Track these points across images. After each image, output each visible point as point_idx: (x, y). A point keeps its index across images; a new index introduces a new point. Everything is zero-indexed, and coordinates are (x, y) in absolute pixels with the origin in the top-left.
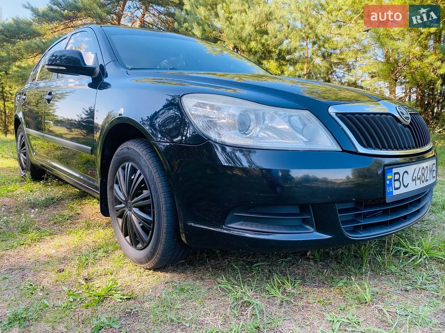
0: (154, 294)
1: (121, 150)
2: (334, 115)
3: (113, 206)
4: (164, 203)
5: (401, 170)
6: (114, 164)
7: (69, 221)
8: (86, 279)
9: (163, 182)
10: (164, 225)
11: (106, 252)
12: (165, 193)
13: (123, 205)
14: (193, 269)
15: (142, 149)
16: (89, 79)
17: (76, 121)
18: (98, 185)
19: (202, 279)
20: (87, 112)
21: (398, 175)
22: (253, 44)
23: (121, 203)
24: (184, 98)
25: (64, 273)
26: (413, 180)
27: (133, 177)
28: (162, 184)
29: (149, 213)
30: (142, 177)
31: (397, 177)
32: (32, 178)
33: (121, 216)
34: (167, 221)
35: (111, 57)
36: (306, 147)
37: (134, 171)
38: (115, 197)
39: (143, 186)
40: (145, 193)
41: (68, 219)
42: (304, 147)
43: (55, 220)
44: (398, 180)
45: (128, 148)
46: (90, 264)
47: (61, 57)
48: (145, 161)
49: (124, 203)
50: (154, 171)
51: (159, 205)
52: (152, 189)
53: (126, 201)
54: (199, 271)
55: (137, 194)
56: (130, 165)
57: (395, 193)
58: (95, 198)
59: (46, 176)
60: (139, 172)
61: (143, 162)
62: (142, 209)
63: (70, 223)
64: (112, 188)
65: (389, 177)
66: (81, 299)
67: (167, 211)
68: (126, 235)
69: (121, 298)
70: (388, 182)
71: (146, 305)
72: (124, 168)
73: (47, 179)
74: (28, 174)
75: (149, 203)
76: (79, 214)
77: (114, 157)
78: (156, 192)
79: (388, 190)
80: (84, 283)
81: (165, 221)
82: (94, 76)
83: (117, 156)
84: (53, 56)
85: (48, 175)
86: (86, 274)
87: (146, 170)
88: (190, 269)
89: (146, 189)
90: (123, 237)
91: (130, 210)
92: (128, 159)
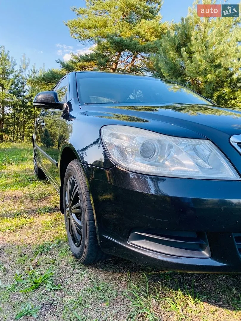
0: (76, 289)
1: (68, 167)
2: (235, 145)
3: (66, 208)
4: (87, 214)
6: (66, 176)
8: (35, 265)
9: (87, 197)
12: (89, 206)
14: (116, 269)
19: (119, 280)
22: (209, 76)
25: (24, 256)
30: (77, 190)
34: (89, 229)
36: (204, 176)
40: (78, 203)
41: (47, 211)
42: (201, 176)
43: (39, 212)
49: (69, 208)
54: (119, 271)
56: (72, 179)
60: (76, 185)
64: (65, 195)
66: (23, 283)
67: (89, 221)
69: (50, 288)
71: (66, 298)
75: (80, 212)
76: (56, 207)
80: (33, 268)
81: (88, 229)
82: (63, 110)
83: (67, 170)
86: (36, 261)
88: (114, 268)
91: (72, 214)
92: (72, 175)
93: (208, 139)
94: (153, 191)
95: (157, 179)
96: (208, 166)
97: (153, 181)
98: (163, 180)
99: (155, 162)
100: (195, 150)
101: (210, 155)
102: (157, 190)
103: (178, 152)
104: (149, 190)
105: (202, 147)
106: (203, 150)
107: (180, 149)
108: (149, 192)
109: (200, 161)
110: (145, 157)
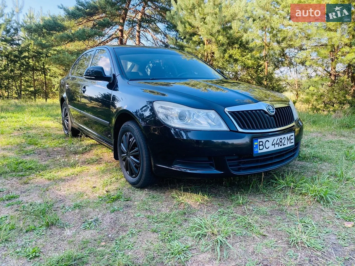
0: (139, 199)
1: (124, 126)
2: (227, 113)
3: (121, 155)
4: (145, 154)
5: (264, 140)
6: (121, 133)
7: (96, 162)
8: (107, 191)
10: (145, 165)
11: (117, 179)
13: (125, 155)
15: (135, 127)
16: (107, 83)
17: (94, 98)
18: (113, 143)
19: (164, 193)
20: (102, 95)
21: (262, 143)
23: (124, 154)
24: (154, 103)
25: (96, 188)
26: (272, 145)
27: (130, 140)
28: (144, 145)
29: (138, 159)
30: (135, 140)
31: (261, 143)
32: (73, 135)
33: (124, 160)
35: (120, 72)
37: (131, 137)
38: (122, 150)
39: (135, 145)
40: (136, 149)
41: (95, 161)
43: (89, 162)
44: (262, 145)
45: (128, 125)
46: (108, 185)
47: (92, 71)
48: (136, 133)
49: (126, 154)
50: (140, 138)
51: (142, 155)
52: (139, 147)
53: (127, 152)
55: (132, 149)
56: (129, 134)
57: (260, 151)
58: (110, 149)
59: (80, 134)
60: (133, 138)
61: (135, 134)
62: (135, 156)
63: (97, 164)
64: (120, 145)
65: (256, 143)
68: (127, 170)
69: (124, 200)
70: (255, 146)
71: (136, 203)
72: (126, 135)
73: (81, 136)
74: (70, 133)
75: (138, 154)
76: (101, 158)
77: (121, 129)
78: (141, 148)
79: (255, 150)
80: (106, 193)
82: (110, 82)
83: (123, 128)
84: (88, 70)
85: (81, 134)
86: (107, 189)
87: (137, 137)
89: (137, 147)
90: (125, 171)
91: (129, 157)
92: (128, 131)
93: (214, 110)
94: (185, 138)
95: (186, 131)
96: (214, 124)
97: (185, 133)
98: (190, 132)
99: (186, 122)
100: (207, 115)
101: (215, 118)
102: (187, 136)
103: (198, 116)
104: (183, 137)
105: (211, 113)
106: (211, 115)
107: (199, 115)
108: (183, 138)
109: (210, 121)
110: (181, 120)
